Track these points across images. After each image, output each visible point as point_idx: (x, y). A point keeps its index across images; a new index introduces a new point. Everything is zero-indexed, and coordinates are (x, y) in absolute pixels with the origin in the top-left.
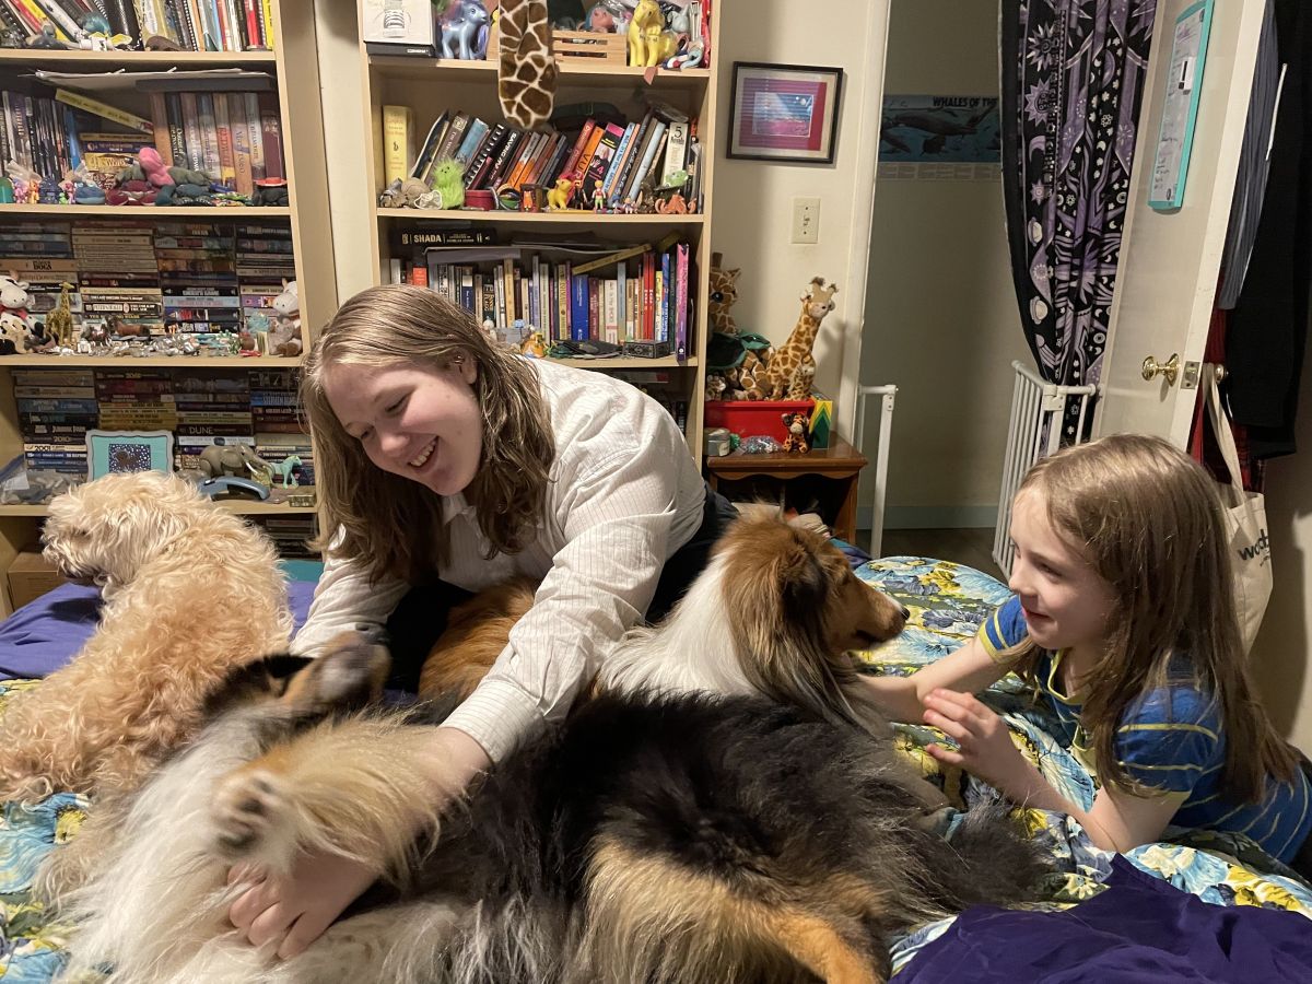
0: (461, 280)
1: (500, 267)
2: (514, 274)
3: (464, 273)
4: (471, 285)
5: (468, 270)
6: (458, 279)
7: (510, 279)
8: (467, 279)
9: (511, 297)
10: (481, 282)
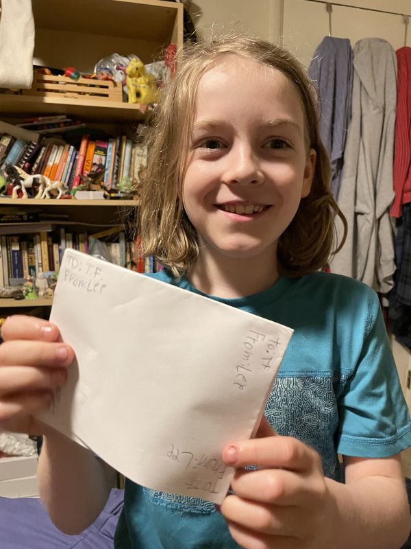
0: (11, 246)
1: (38, 237)
2: (48, 241)
3: (13, 241)
4: (17, 248)
5: (16, 239)
6: (8, 245)
7: (44, 245)
8: (15, 245)
9: (46, 256)
10: (25, 247)
